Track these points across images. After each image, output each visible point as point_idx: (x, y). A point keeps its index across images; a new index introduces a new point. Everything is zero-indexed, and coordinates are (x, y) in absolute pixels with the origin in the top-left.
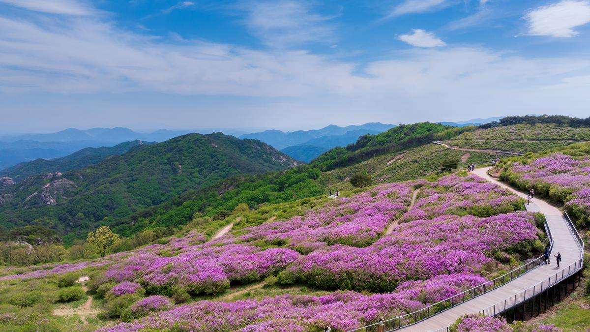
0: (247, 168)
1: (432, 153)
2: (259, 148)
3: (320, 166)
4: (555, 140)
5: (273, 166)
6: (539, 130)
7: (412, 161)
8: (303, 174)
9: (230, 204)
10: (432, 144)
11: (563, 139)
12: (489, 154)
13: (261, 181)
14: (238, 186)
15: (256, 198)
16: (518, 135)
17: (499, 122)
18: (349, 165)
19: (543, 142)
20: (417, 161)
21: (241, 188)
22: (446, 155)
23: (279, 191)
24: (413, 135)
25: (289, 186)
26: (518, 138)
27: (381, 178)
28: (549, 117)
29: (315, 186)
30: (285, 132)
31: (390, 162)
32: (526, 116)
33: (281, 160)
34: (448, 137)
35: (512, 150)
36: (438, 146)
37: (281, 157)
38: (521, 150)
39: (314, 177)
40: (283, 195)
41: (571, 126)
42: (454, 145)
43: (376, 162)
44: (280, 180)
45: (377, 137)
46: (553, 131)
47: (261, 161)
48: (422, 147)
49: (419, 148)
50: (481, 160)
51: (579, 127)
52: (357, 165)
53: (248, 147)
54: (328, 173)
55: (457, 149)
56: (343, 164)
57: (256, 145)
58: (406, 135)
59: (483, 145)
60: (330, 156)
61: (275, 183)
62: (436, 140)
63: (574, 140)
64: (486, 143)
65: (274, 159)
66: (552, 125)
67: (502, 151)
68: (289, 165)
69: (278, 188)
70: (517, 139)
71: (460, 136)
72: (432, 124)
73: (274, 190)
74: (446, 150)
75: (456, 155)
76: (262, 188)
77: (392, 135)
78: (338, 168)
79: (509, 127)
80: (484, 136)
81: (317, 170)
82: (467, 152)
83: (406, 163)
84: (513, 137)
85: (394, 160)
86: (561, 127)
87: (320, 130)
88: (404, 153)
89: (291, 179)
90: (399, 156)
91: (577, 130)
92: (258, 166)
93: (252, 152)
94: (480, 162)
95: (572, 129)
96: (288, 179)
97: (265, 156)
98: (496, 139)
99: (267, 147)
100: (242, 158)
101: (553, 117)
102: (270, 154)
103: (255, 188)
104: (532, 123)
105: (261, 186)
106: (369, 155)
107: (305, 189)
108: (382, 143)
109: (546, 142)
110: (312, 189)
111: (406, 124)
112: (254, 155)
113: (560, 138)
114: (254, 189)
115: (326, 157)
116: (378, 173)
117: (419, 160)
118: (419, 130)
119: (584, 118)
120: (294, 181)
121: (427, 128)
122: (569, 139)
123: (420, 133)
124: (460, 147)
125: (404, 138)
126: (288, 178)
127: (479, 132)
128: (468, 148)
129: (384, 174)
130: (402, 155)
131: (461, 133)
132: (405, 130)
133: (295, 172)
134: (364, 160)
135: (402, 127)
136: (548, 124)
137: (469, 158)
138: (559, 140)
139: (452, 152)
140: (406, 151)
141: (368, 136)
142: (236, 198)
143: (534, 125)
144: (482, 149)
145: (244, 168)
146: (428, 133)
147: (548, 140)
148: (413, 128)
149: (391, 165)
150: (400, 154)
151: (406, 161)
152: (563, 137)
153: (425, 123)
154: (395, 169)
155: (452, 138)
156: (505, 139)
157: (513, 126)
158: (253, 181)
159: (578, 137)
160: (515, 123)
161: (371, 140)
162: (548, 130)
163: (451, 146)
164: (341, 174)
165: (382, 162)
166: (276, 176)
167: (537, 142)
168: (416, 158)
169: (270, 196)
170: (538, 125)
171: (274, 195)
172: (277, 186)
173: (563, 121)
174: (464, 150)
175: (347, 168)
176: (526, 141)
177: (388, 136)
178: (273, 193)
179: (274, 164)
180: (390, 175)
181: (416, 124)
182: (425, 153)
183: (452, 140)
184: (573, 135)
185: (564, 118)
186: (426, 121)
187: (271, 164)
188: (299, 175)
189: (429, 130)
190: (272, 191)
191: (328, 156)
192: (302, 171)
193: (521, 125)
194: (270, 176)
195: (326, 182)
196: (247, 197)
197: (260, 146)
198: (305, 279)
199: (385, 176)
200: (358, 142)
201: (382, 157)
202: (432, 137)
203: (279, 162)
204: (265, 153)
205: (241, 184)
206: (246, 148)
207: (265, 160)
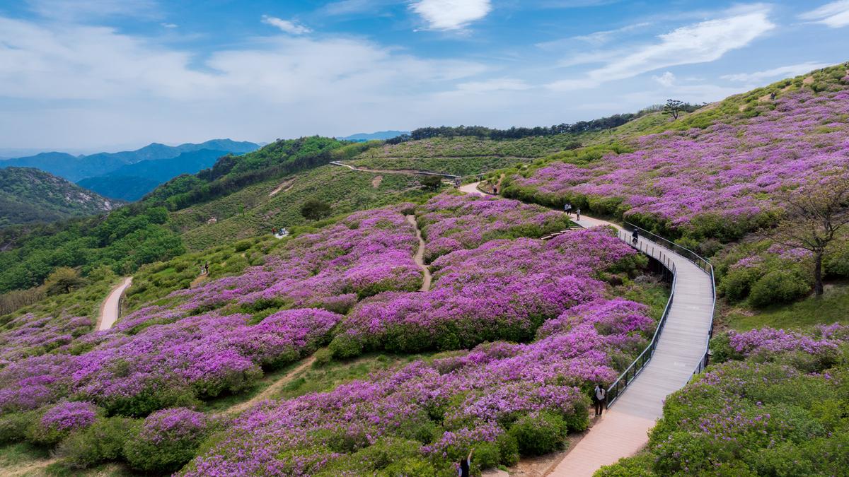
0: (21, 215)
1: (333, 177)
2: (38, 181)
3: (167, 204)
4: (479, 155)
5: (69, 210)
6: (459, 144)
7: (307, 190)
8: (140, 216)
9: (11, 274)
10: (329, 165)
11: (487, 155)
12: (406, 176)
13: (64, 233)
14: (20, 244)
15: (62, 260)
16: (436, 151)
17: (410, 135)
18: (212, 200)
19: (466, 158)
20: (313, 189)
21: (27, 247)
22: (352, 178)
23: (102, 245)
24: (302, 154)
25: (118, 237)
26: (437, 154)
27: (265, 214)
28: (468, 128)
29: (166, 233)
30: (76, 155)
31: (274, 193)
32: (441, 128)
33: (81, 199)
34: (350, 155)
35: (432, 170)
36: (337, 167)
37: (81, 194)
38: (442, 170)
39: (160, 220)
40: (111, 252)
41: (492, 139)
42: (360, 166)
43: (254, 193)
44: (101, 229)
45: (245, 158)
46: (474, 145)
47: (44, 202)
48: (317, 170)
49: (313, 172)
50: (397, 184)
51: (501, 140)
52: (224, 199)
53: (17, 181)
54: (180, 212)
55: (365, 170)
56: (202, 199)
57: (32, 178)
58: (290, 153)
59: (397, 165)
60: (174, 189)
61: (92, 234)
62: (335, 160)
63: (499, 155)
64: (401, 162)
65: (68, 198)
66: (473, 138)
67: (421, 171)
68: (97, 206)
69: (99, 241)
70: (436, 156)
71: (364, 154)
72: (322, 138)
73: (92, 245)
74: (351, 172)
75: (366, 179)
76: (69, 244)
77: (268, 155)
78: (196, 205)
79: (423, 141)
80: (395, 153)
81: (163, 210)
82: (378, 174)
83: (298, 192)
84: (430, 154)
85: (280, 189)
86: (483, 140)
87: (136, 151)
88: (292, 178)
89: (121, 226)
90: (286, 184)
91: (500, 144)
92: (41, 211)
93: (26, 189)
94: (398, 187)
95: (495, 143)
96: (114, 227)
97: (51, 194)
98: (411, 157)
99: (55, 180)
100: (8, 199)
101: (472, 128)
102: (60, 191)
103: (56, 244)
104: (451, 136)
105: (66, 240)
106: (240, 184)
107: (148, 238)
108: (254, 166)
109: (470, 158)
110: (162, 239)
111: (286, 138)
112: (30, 193)
113: (483, 153)
114: (53, 247)
115: (167, 190)
116: (260, 208)
117: (316, 188)
118: (307, 147)
119: (506, 129)
120: (126, 229)
121: (318, 144)
122: (493, 155)
123: (309, 150)
124: (369, 168)
125: (287, 159)
126: (115, 225)
127: (388, 147)
128: (379, 169)
129: (268, 210)
130: (290, 182)
131: (365, 149)
132: (286, 147)
133: (125, 214)
134: (235, 192)
135: (281, 143)
136: (468, 137)
137: (382, 182)
138: (484, 156)
139: (359, 174)
140: (294, 175)
141: (231, 157)
142: (23, 264)
143: (452, 139)
144: (397, 170)
145: (16, 215)
146: (320, 151)
147: (470, 156)
148: (298, 145)
149: (276, 195)
150: (287, 180)
151: (298, 189)
152: (487, 152)
153: (314, 137)
154: (284, 201)
155: (355, 157)
156: (422, 156)
157: (428, 140)
158: (50, 234)
159: (503, 152)
160: (430, 136)
161: (236, 163)
162: (468, 144)
163: (357, 167)
164: (201, 214)
165: (262, 193)
166: (91, 223)
167: (459, 158)
168: (313, 185)
169: (86, 255)
170: (457, 138)
171: (95, 253)
172: (95, 238)
173: (483, 132)
174: (375, 171)
175: (210, 204)
176: (447, 158)
177: (263, 156)
178: (91, 249)
179: (70, 206)
180: (279, 211)
181: (302, 139)
182: (322, 177)
183: (355, 159)
184: (498, 150)
185: (486, 130)
186: (315, 135)
187: (64, 205)
188: (132, 220)
189: (321, 147)
190: (89, 247)
191: (170, 189)
192: (138, 213)
193: (438, 139)
194: (80, 224)
195: (180, 227)
196: (44, 261)
197: (40, 178)
198: (379, 343)
199: (271, 212)
200: (216, 167)
201: (262, 186)
202: (328, 155)
203: (78, 203)
204: (51, 189)
205: (25, 240)
206: (13, 182)
207: (51, 201)
